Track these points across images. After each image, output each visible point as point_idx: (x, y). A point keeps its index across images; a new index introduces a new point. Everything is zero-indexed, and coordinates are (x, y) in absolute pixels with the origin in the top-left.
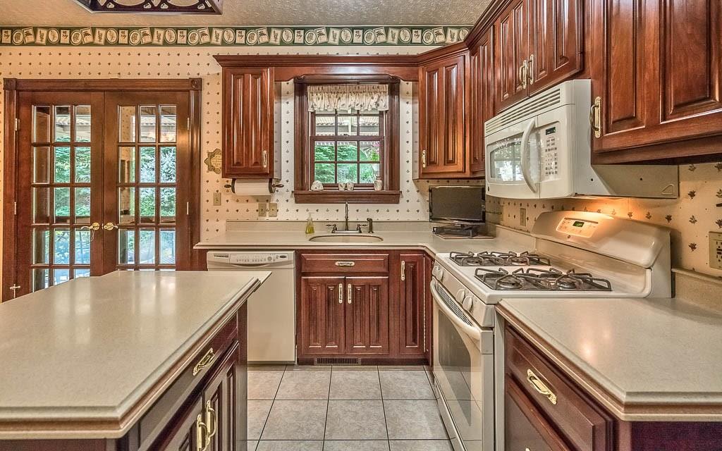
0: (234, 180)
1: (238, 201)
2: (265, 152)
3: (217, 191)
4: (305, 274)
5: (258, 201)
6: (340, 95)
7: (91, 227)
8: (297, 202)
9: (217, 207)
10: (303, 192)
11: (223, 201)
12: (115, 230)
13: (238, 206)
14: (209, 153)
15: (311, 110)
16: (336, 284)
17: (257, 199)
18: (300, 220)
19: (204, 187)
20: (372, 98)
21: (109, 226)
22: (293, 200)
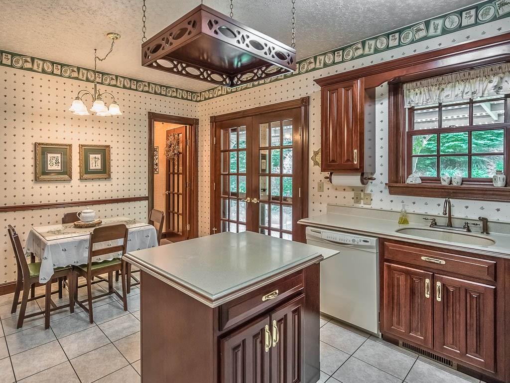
0: (331, 174)
1: (336, 189)
2: (355, 151)
3: (321, 181)
4: (387, 261)
5: (353, 190)
6: (443, 86)
7: (246, 200)
8: (391, 193)
9: (321, 193)
10: (398, 185)
11: (325, 189)
12: (258, 204)
13: (337, 193)
14: (314, 152)
15: (407, 106)
16: (422, 278)
17: (353, 189)
18: (394, 210)
19: (311, 177)
20: (490, 82)
21: (255, 201)
22: (387, 191)
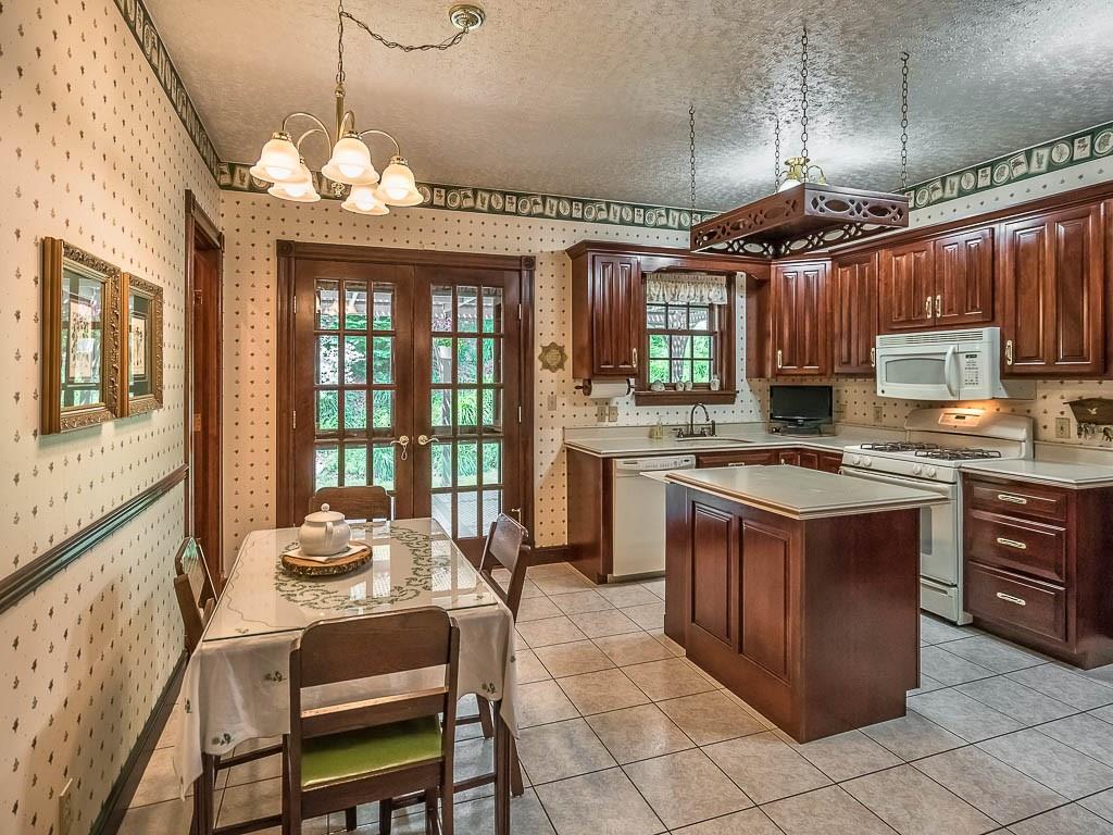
0: (587, 381)
1: (575, 404)
2: (635, 350)
3: (552, 393)
5: (596, 404)
8: (637, 405)
9: (553, 413)
10: (644, 393)
11: (559, 405)
13: (576, 410)
14: (543, 348)
18: (640, 424)
19: (537, 387)
20: (711, 290)
21: (423, 440)
22: (633, 402)
